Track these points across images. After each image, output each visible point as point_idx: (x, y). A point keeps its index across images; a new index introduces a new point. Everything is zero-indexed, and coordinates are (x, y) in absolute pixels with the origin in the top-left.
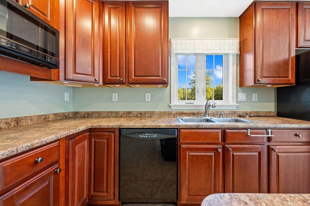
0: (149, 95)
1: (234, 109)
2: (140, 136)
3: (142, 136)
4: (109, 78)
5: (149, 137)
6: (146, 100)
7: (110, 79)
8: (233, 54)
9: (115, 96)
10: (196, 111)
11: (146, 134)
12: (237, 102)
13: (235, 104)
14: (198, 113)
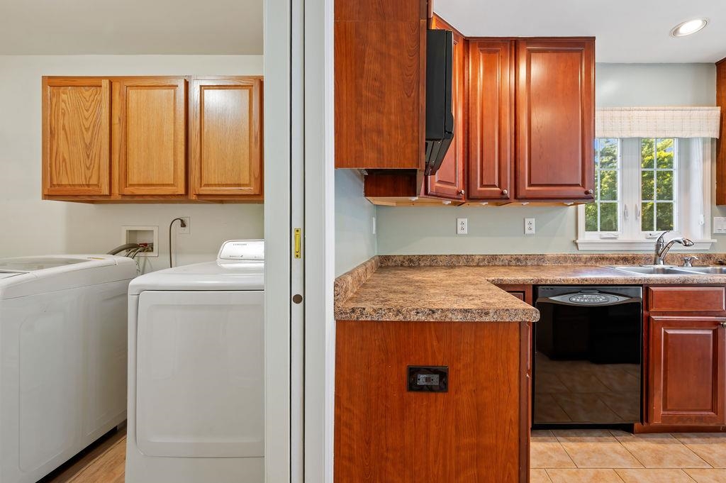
0: (533, 221)
1: (706, 249)
2: (574, 299)
3: (578, 300)
4: (479, 188)
5: (592, 301)
6: (527, 231)
7: (480, 191)
8: (704, 140)
9: (463, 224)
10: (630, 254)
11: (585, 296)
12: (713, 235)
13: (708, 238)
14: (634, 258)
